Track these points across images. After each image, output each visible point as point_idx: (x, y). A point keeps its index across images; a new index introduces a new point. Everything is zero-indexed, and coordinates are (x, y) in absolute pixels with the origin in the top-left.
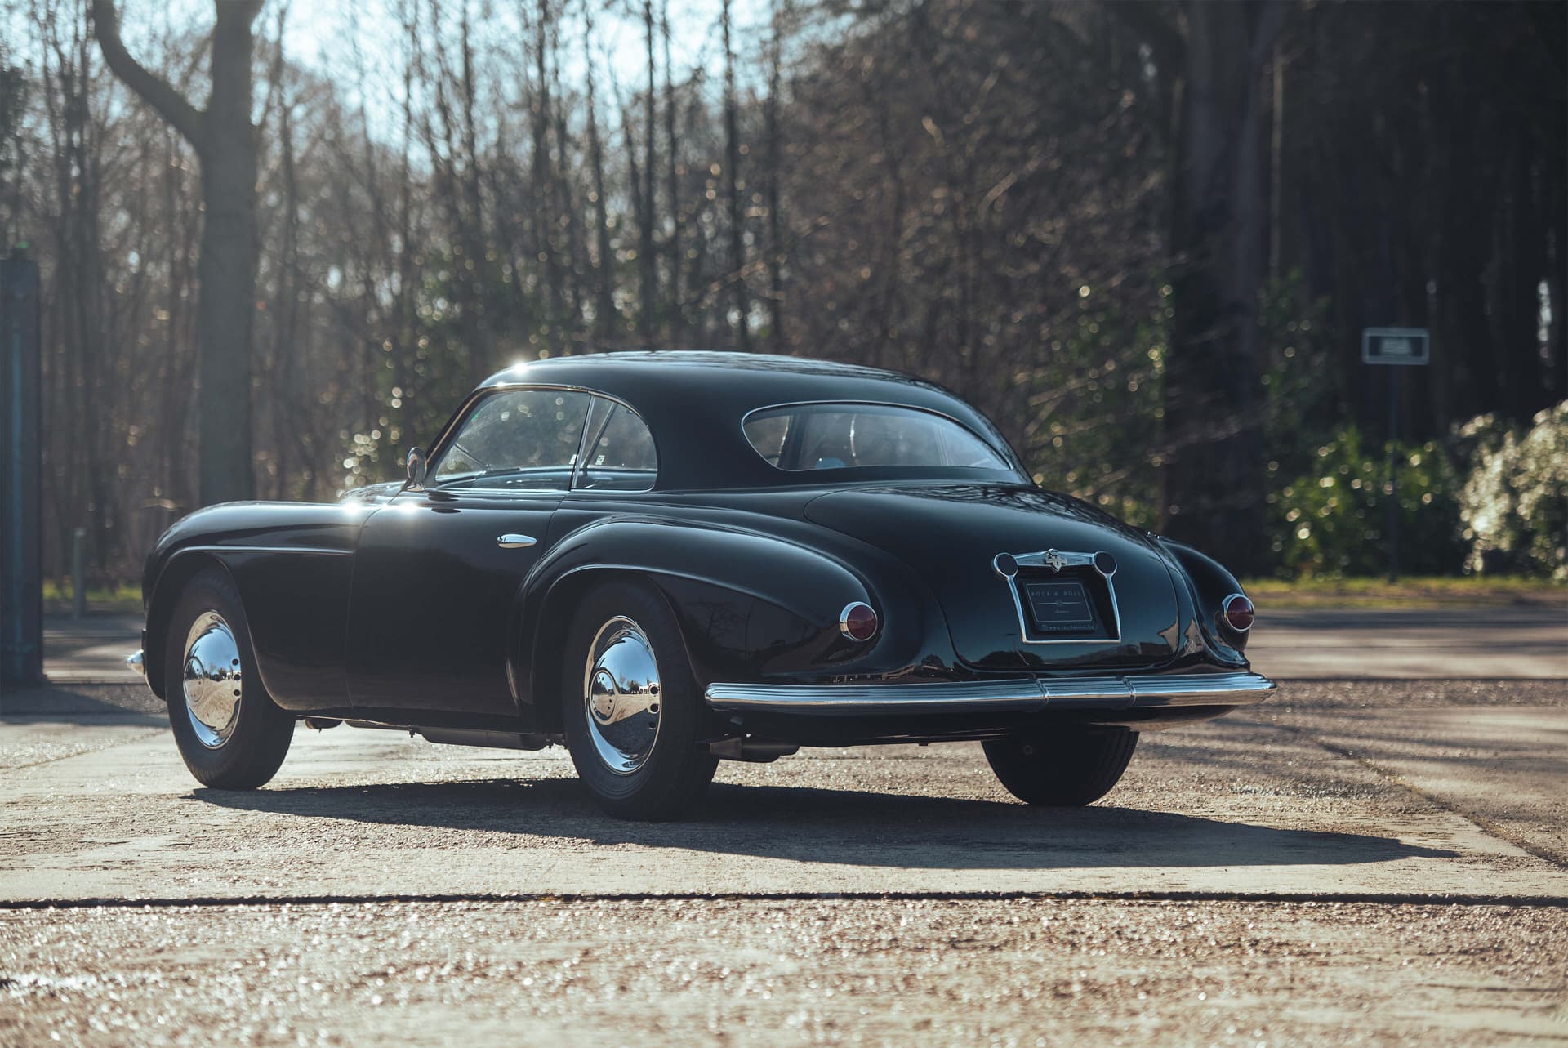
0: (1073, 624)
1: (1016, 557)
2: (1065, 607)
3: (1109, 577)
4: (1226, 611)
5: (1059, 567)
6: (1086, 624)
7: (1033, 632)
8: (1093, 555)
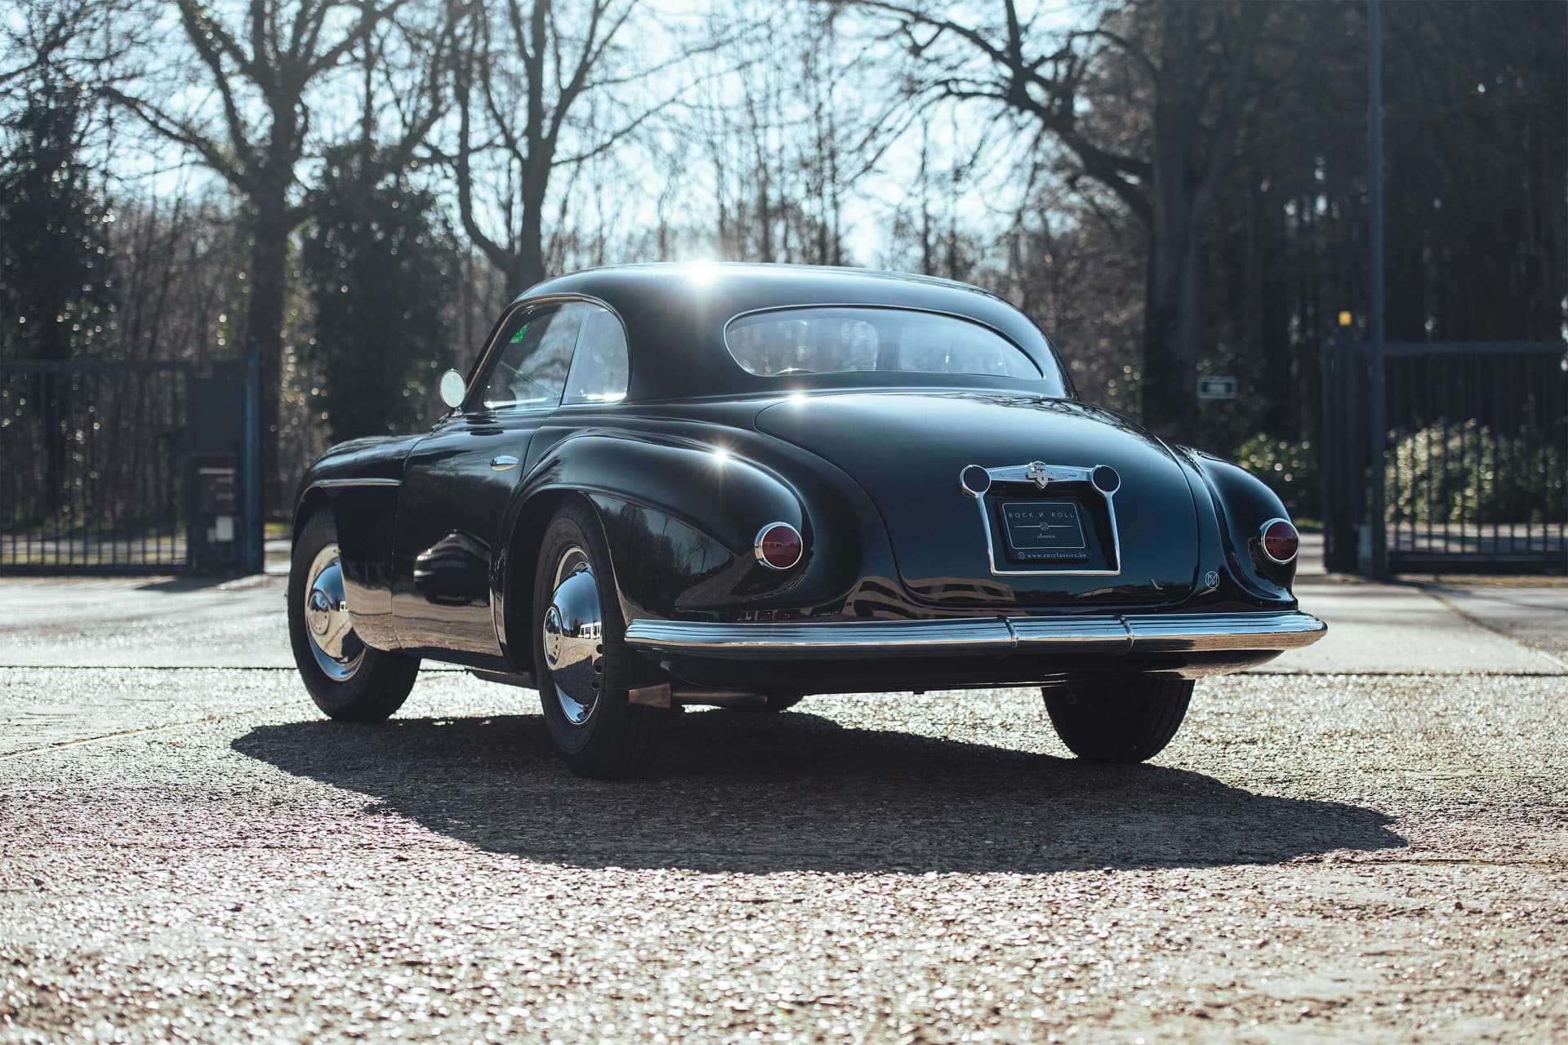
0: (1060, 551)
1: (988, 471)
2: (1050, 531)
3: (1109, 495)
4: (1263, 538)
5: (1044, 483)
6: (1077, 551)
7: (1007, 559)
8: (1091, 470)
